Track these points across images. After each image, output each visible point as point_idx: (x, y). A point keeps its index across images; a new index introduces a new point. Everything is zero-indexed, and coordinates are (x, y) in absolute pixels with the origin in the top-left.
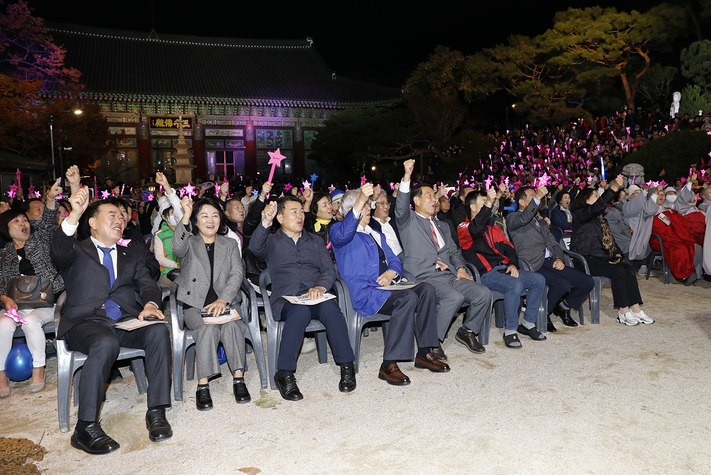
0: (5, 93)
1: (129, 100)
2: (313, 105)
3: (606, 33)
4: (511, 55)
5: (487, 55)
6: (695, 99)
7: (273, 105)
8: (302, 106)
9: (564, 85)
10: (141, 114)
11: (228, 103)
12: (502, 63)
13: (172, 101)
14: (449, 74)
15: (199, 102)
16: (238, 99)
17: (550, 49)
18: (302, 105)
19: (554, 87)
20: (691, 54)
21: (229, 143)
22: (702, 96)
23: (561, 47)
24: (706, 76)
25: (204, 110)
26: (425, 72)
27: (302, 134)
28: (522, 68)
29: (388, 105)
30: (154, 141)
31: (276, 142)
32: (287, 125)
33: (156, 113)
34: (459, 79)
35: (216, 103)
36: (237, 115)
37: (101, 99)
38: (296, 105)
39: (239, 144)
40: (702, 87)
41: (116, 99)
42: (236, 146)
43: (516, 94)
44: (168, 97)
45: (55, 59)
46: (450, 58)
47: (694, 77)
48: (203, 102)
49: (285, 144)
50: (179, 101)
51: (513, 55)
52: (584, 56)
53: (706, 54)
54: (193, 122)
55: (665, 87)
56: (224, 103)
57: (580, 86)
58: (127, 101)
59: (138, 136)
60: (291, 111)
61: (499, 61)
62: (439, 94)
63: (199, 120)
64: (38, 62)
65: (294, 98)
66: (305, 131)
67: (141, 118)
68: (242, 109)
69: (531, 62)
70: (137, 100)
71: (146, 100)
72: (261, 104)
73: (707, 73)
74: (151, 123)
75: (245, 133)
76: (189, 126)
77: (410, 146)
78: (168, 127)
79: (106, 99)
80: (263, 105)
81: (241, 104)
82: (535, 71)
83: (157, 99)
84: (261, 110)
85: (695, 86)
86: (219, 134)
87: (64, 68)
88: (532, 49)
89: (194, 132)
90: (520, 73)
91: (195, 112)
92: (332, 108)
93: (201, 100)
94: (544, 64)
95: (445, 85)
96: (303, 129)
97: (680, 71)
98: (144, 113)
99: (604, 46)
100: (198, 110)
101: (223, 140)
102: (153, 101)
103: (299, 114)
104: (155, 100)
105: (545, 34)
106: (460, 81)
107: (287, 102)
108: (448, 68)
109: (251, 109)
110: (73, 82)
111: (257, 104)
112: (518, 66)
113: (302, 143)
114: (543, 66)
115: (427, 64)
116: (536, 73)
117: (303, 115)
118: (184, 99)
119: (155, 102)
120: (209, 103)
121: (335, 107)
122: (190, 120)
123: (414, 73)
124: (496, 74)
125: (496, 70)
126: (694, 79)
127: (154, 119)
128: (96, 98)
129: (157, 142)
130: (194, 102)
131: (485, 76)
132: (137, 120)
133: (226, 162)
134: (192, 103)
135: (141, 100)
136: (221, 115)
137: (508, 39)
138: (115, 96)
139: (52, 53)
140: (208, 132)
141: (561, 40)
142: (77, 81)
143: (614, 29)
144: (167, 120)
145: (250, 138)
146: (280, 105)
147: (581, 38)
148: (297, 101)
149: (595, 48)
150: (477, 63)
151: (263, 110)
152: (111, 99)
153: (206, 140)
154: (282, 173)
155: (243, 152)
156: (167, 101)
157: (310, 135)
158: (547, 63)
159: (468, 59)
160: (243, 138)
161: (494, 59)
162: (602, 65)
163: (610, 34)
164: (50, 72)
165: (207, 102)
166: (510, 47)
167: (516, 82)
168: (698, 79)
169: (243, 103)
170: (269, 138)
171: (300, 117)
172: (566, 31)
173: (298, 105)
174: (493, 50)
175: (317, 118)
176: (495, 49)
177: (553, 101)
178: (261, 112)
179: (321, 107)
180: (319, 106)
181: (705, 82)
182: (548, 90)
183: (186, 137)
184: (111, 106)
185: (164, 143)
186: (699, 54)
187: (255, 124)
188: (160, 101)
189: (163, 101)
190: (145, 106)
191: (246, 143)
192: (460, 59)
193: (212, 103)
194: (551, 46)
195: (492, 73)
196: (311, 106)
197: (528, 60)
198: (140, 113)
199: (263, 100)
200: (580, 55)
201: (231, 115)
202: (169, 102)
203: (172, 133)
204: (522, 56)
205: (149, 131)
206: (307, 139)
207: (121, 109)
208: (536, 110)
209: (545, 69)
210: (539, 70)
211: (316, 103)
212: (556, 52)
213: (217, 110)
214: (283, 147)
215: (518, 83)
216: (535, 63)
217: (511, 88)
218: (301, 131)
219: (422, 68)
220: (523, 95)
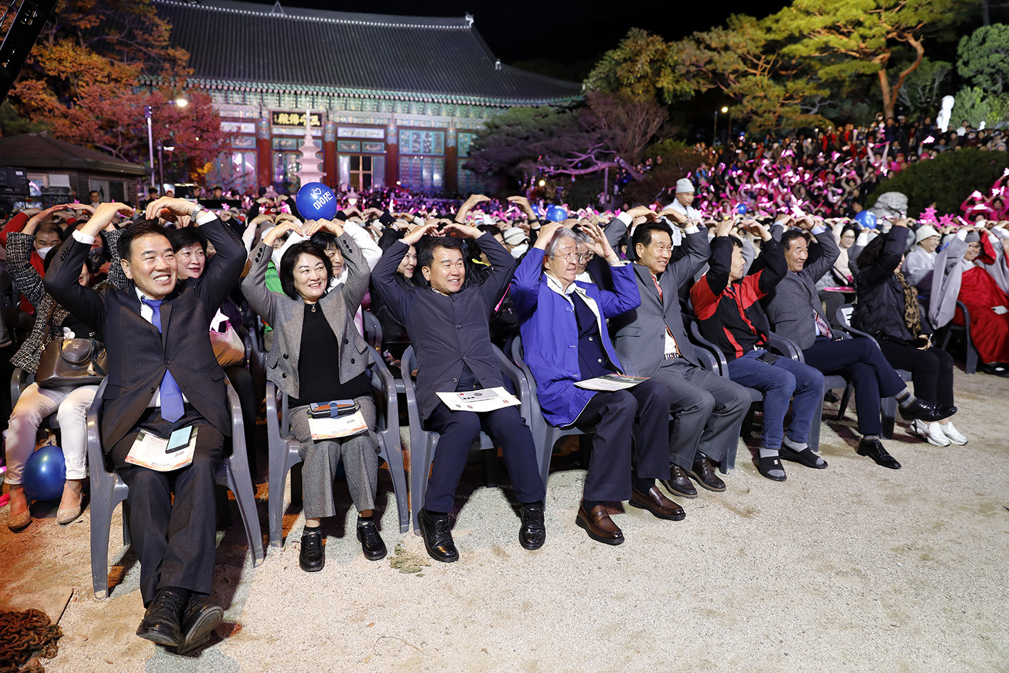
0: (99, 78)
1: (248, 90)
2: (471, 101)
3: (865, 12)
4: (732, 41)
5: (699, 42)
6: (973, 106)
7: (421, 99)
8: (457, 102)
9: (800, 84)
10: (261, 108)
11: (367, 96)
12: (719, 52)
13: (299, 92)
14: (645, 67)
15: (331, 94)
16: (378, 91)
17: (785, 34)
18: (457, 100)
19: (785, 86)
20: (973, 43)
21: (366, 146)
22: (984, 103)
23: (800, 32)
24: (991, 75)
25: (337, 103)
26: (614, 62)
27: (457, 138)
28: (744, 59)
29: (565, 104)
30: (276, 141)
31: (425, 147)
32: (438, 125)
33: (279, 106)
34: (657, 73)
35: (351, 95)
36: (378, 111)
37: (214, 87)
38: (450, 101)
39: (379, 148)
40: (985, 91)
41: (231, 88)
42: (374, 150)
43: (735, 94)
44: (293, 86)
45: (159, 37)
46: (648, 44)
47: (975, 76)
48: (336, 94)
49: (435, 149)
50: (307, 93)
51: (734, 42)
52: (831, 44)
53: (996, 44)
54: (324, 119)
55: (931, 90)
56: (362, 96)
57: (821, 86)
58: (245, 91)
59: (256, 135)
60: (444, 108)
61: (715, 50)
62: (631, 91)
63: (331, 117)
64: (139, 40)
65: (448, 92)
66: (459, 134)
67: (260, 114)
68: (384, 104)
69: (757, 52)
70: (256, 89)
71: (267, 91)
72: (407, 99)
73: (994, 70)
74: (273, 119)
75: (386, 134)
76: (318, 124)
77: (593, 157)
78: (293, 125)
79: (220, 87)
80: (409, 100)
81: (382, 97)
82: (761, 63)
83: (281, 89)
84: (407, 106)
85: (975, 88)
86: (355, 135)
87: (170, 48)
88: (760, 34)
89: (324, 132)
90: (742, 67)
91: (326, 106)
92: (495, 106)
93: (334, 91)
94: (774, 55)
95: (639, 80)
96: (458, 131)
97: (955, 69)
98: (264, 105)
99: (861, 30)
100: (330, 103)
101: (359, 143)
102: (276, 91)
103: (453, 112)
104: (279, 91)
105: (779, 14)
106: (659, 75)
107: (438, 97)
108: (644, 59)
109: (394, 104)
110: (180, 65)
111: (402, 98)
112: (740, 56)
113: (455, 149)
114: (772, 58)
115: (617, 52)
116: (762, 66)
117: (458, 114)
118: (313, 90)
120: (344, 96)
121: (498, 105)
122: (320, 116)
123: (601, 64)
124: (710, 67)
125: (710, 61)
126: (974, 79)
127: (276, 114)
128: (208, 87)
129: (280, 142)
130: (326, 94)
131: (695, 69)
132: (256, 115)
133: (363, 169)
134: (323, 95)
135: (262, 89)
136: (358, 111)
137: (728, 20)
138: (231, 84)
139: (155, 29)
140: (342, 132)
141: (803, 23)
142: (184, 64)
143: (878, 7)
144: (292, 115)
145: (392, 140)
146: (430, 100)
147: (828, 20)
148: (451, 95)
149: (848, 35)
150: (685, 52)
151: (409, 105)
152: (225, 88)
153: (339, 142)
154: (429, 185)
155: (383, 158)
156: (293, 92)
157: (467, 140)
158: (778, 54)
159: (670, 46)
160: (384, 140)
161: (708, 47)
162: (855, 58)
163: (872, 14)
164: (154, 52)
165: (341, 95)
166: (730, 31)
167: (735, 78)
168: (980, 78)
169: (384, 96)
170: (415, 141)
171: (454, 116)
172: (810, 10)
173: (452, 100)
174: (707, 34)
175: (476, 118)
176: (710, 34)
177: (783, 105)
178: (406, 109)
179: (480, 105)
180: (478, 103)
181: (989, 82)
182: (777, 90)
183: (314, 137)
184: (226, 97)
185: (288, 144)
186: (987, 44)
187: (399, 123)
188: (284, 92)
189: (287, 91)
190: (266, 98)
191: (387, 147)
192: (660, 46)
193: (346, 95)
194: (787, 30)
195: (705, 65)
196: (469, 103)
197: (754, 49)
198: (260, 105)
199: (410, 93)
200: (826, 43)
201: (370, 111)
202: (296, 93)
203: (298, 132)
204: (746, 43)
205: (270, 129)
206: (463, 144)
207: (238, 101)
208: (761, 116)
209: (776, 61)
210: (768, 63)
211: (474, 99)
212: (792, 39)
213: (353, 104)
214: (432, 153)
215: (737, 80)
216: (763, 53)
217: (728, 86)
218: (454, 134)
219: (610, 57)
220: (743, 96)
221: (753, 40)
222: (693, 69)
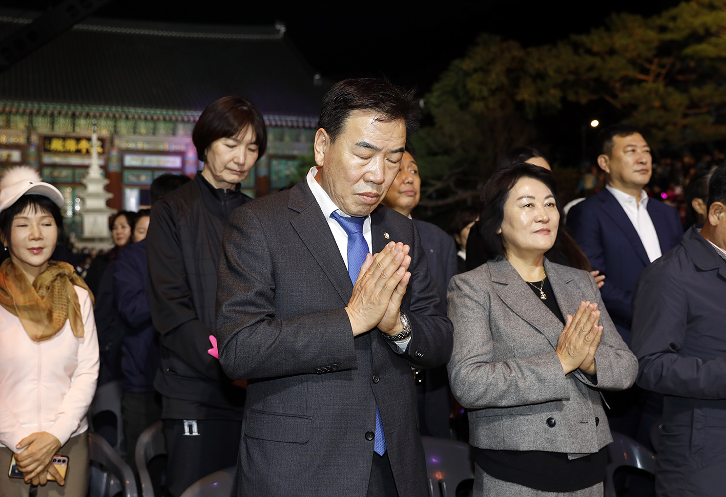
1: (13, 110)
2: (287, 122)
4: (618, 44)
5: (577, 46)
8: (270, 124)
10: (29, 132)
11: (161, 118)
12: (602, 58)
13: (77, 114)
14: (500, 77)
15: (117, 116)
16: (176, 112)
17: (685, 33)
18: (270, 121)
23: (706, 29)
25: (123, 126)
26: (462, 74)
27: (269, 165)
28: (633, 62)
30: (48, 171)
33: (52, 130)
34: (516, 83)
35: (142, 117)
36: (174, 135)
43: (624, 105)
44: (70, 106)
46: (502, 52)
48: (123, 116)
50: (87, 114)
51: (620, 44)
54: (107, 145)
56: (155, 118)
58: (10, 112)
61: (597, 54)
62: (485, 106)
63: (116, 142)
66: (273, 161)
67: (28, 139)
69: (649, 54)
70: (24, 110)
71: (38, 112)
74: (45, 145)
75: (184, 163)
76: (100, 150)
78: (69, 152)
81: (180, 118)
82: (654, 68)
83: (56, 109)
86: (146, 164)
88: (652, 35)
89: (108, 160)
90: (632, 73)
91: (110, 130)
93: (121, 112)
94: (672, 57)
95: (493, 93)
96: (271, 157)
98: (34, 129)
100: (116, 127)
101: (150, 173)
102: (49, 112)
104: (52, 111)
106: (517, 86)
108: (498, 68)
112: (629, 61)
113: (268, 179)
114: (667, 61)
115: (465, 61)
116: (655, 71)
118: (96, 110)
119: (52, 114)
120: (133, 118)
122: (103, 142)
123: (446, 76)
124: (593, 75)
125: (591, 68)
127: (48, 139)
129: (51, 173)
130: (111, 115)
131: (574, 78)
132: (22, 140)
134: (107, 116)
135: (31, 110)
136: (149, 135)
137: (608, 20)
140: (130, 160)
141: (708, 19)
144: (68, 140)
145: (191, 170)
153: (125, 172)
156: (70, 113)
157: (282, 169)
158: (678, 56)
159: (530, 53)
161: (589, 52)
165: (130, 116)
166: (614, 33)
174: (587, 37)
175: (292, 141)
176: (590, 36)
177: (686, 115)
180: (295, 124)
182: (678, 98)
185: (62, 175)
188: (60, 113)
189: (63, 113)
190: (36, 120)
192: (518, 53)
193: (136, 117)
194: (688, 27)
195: (585, 72)
196: (284, 124)
197: (645, 51)
198: (29, 129)
201: (165, 135)
202: (73, 115)
203: (75, 160)
204: (636, 46)
205: (41, 157)
206: (277, 173)
207: (2, 124)
208: (661, 128)
209: (674, 65)
210: (662, 67)
211: (290, 119)
212: (696, 37)
213: (143, 127)
215: (625, 89)
216: (656, 56)
217: (615, 96)
218: (267, 161)
219: (457, 67)
220: (635, 106)
221: (643, 42)
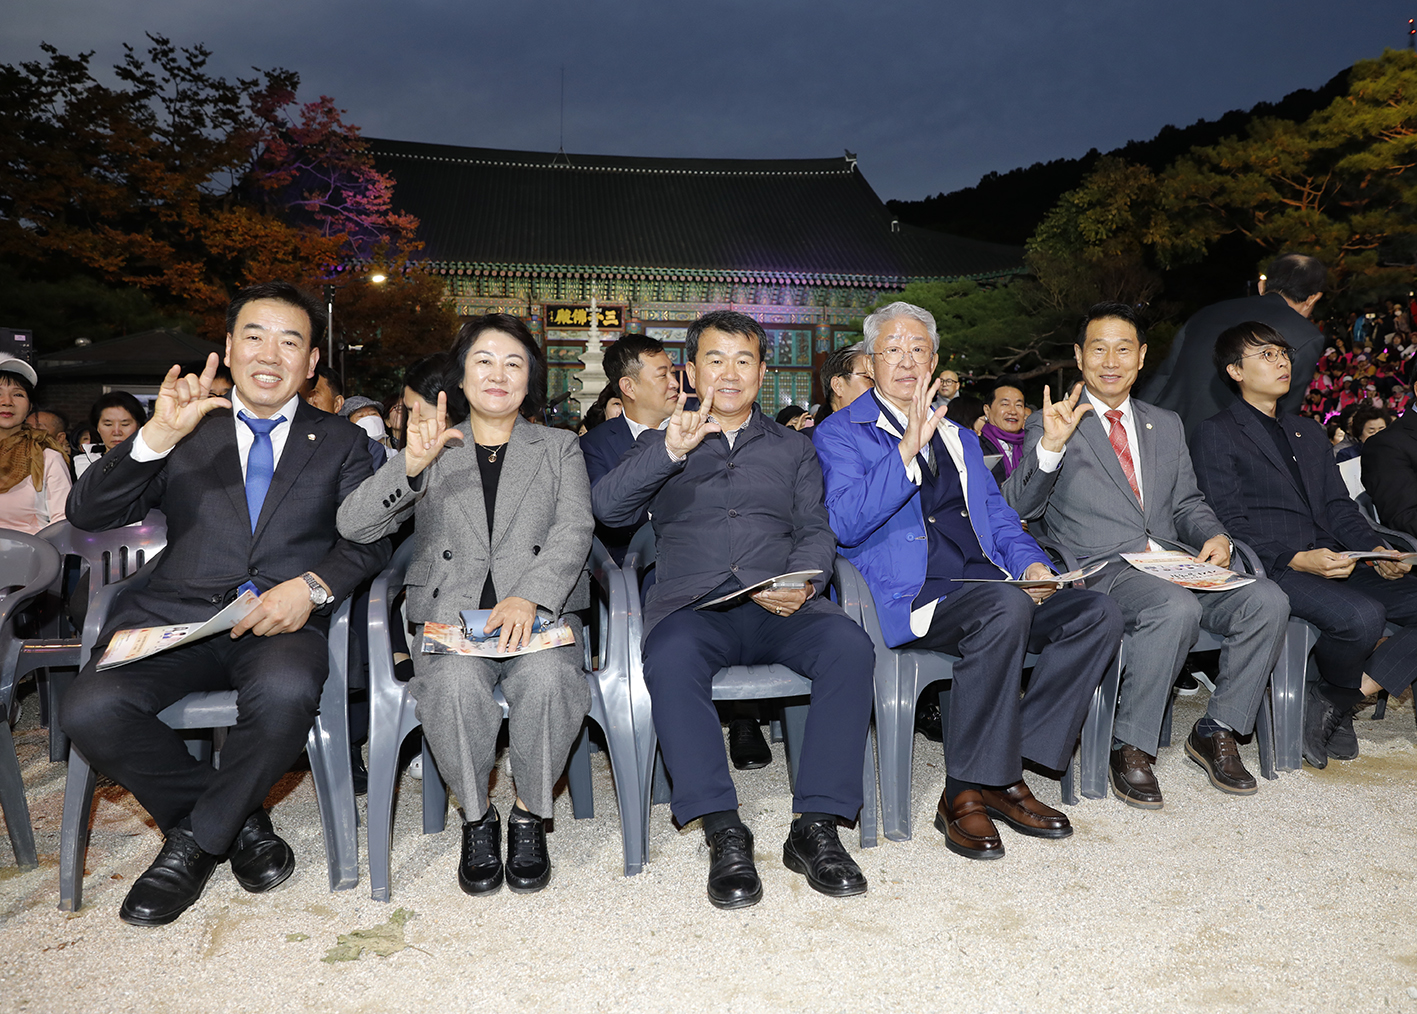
1: (510, 274)
2: (852, 281)
4: (1254, 157)
5: (1200, 162)
7: (774, 281)
8: (831, 284)
9: (1374, 217)
10: (530, 301)
11: (690, 279)
12: (1234, 176)
13: (586, 276)
14: (1123, 212)
15: (635, 277)
16: (708, 271)
17: (1341, 139)
18: (830, 281)
19: (1349, 221)
23: (1365, 131)
25: (645, 291)
26: (1074, 210)
27: (831, 338)
28: (1278, 186)
29: (1001, 281)
30: (551, 350)
31: (780, 354)
32: (802, 320)
33: (558, 298)
34: (1144, 222)
35: (666, 278)
36: (707, 301)
37: (460, 272)
38: (819, 282)
41: (486, 273)
43: (1265, 240)
44: (578, 267)
45: (376, 198)
46: (1127, 178)
48: (643, 277)
49: (798, 357)
50: (599, 276)
51: (1257, 158)
54: (625, 315)
56: (683, 278)
57: (1411, 217)
58: (506, 276)
60: (811, 293)
61: (1226, 172)
62: (1103, 252)
63: (635, 311)
64: (348, 205)
65: (815, 267)
66: (836, 333)
67: (528, 310)
68: (716, 290)
69: (1297, 170)
70: (523, 273)
71: (539, 274)
72: (752, 280)
74: (549, 317)
76: (616, 322)
77: (1037, 353)
78: (578, 325)
79: (469, 272)
80: (756, 283)
81: (713, 279)
82: (1306, 189)
83: (559, 271)
84: (753, 292)
86: (673, 340)
87: (390, 214)
88: (1301, 143)
90: (1274, 196)
91: (628, 296)
92: (891, 288)
93: (640, 272)
94: (1327, 175)
95: (1115, 234)
96: (834, 328)
98: (535, 298)
100: (634, 292)
102: (552, 275)
103: (825, 299)
104: (556, 274)
105: (1329, 109)
106: (1147, 225)
107: (801, 276)
108: (1121, 200)
109: (733, 290)
110: (405, 238)
111: (745, 280)
112: (1269, 180)
114: (1324, 180)
115: (1078, 193)
116: (1309, 194)
117: (833, 302)
118: (608, 271)
119: (556, 278)
120: (655, 279)
121: (895, 286)
122: (618, 311)
123: (1053, 213)
124: (1220, 200)
125: (1222, 190)
127: (553, 309)
128: (452, 272)
129: (557, 351)
130: (627, 277)
131: (1197, 204)
134: (623, 279)
135: (531, 274)
136: (677, 301)
137: (1248, 127)
138: (485, 266)
139: (370, 187)
141: (1368, 117)
142: (411, 235)
144: (576, 310)
146: (788, 281)
148: (821, 273)
150: (1180, 178)
151: (756, 291)
152: (477, 273)
156: (577, 275)
158: (1334, 173)
159: (1164, 179)
161: (1216, 169)
164: (367, 221)
165: (651, 278)
167: (1265, 217)
169: (717, 278)
171: (828, 305)
172: (1379, 96)
173: (822, 281)
174: (1214, 149)
175: (861, 307)
176: (1218, 147)
177: (1349, 253)
178: (752, 296)
179: (867, 286)
180: (863, 284)
182: (1337, 229)
184: (478, 287)
185: (570, 354)
188: (565, 276)
189: (569, 275)
190: (538, 286)
192: (1148, 180)
193: (659, 278)
194: (1343, 131)
195: (1212, 197)
196: (849, 284)
197: (1292, 166)
198: (529, 298)
199: (756, 272)
200: (1410, 147)
201: (696, 301)
202: (582, 277)
203: (581, 335)
204: (1279, 159)
205: (543, 332)
207: (496, 292)
209: (1331, 185)
210: (1317, 188)
211: (856, 278)
212: (1355, 145)
213: (669, 292)
214: (794, 364)
215: (1268, 218)
216: (1308, 173)
217: (1254, 229)
218: (828, 333)
219: (1068, 201)
220: (1280, 242)
221: (1290, 153)
222: (1193, 204)
